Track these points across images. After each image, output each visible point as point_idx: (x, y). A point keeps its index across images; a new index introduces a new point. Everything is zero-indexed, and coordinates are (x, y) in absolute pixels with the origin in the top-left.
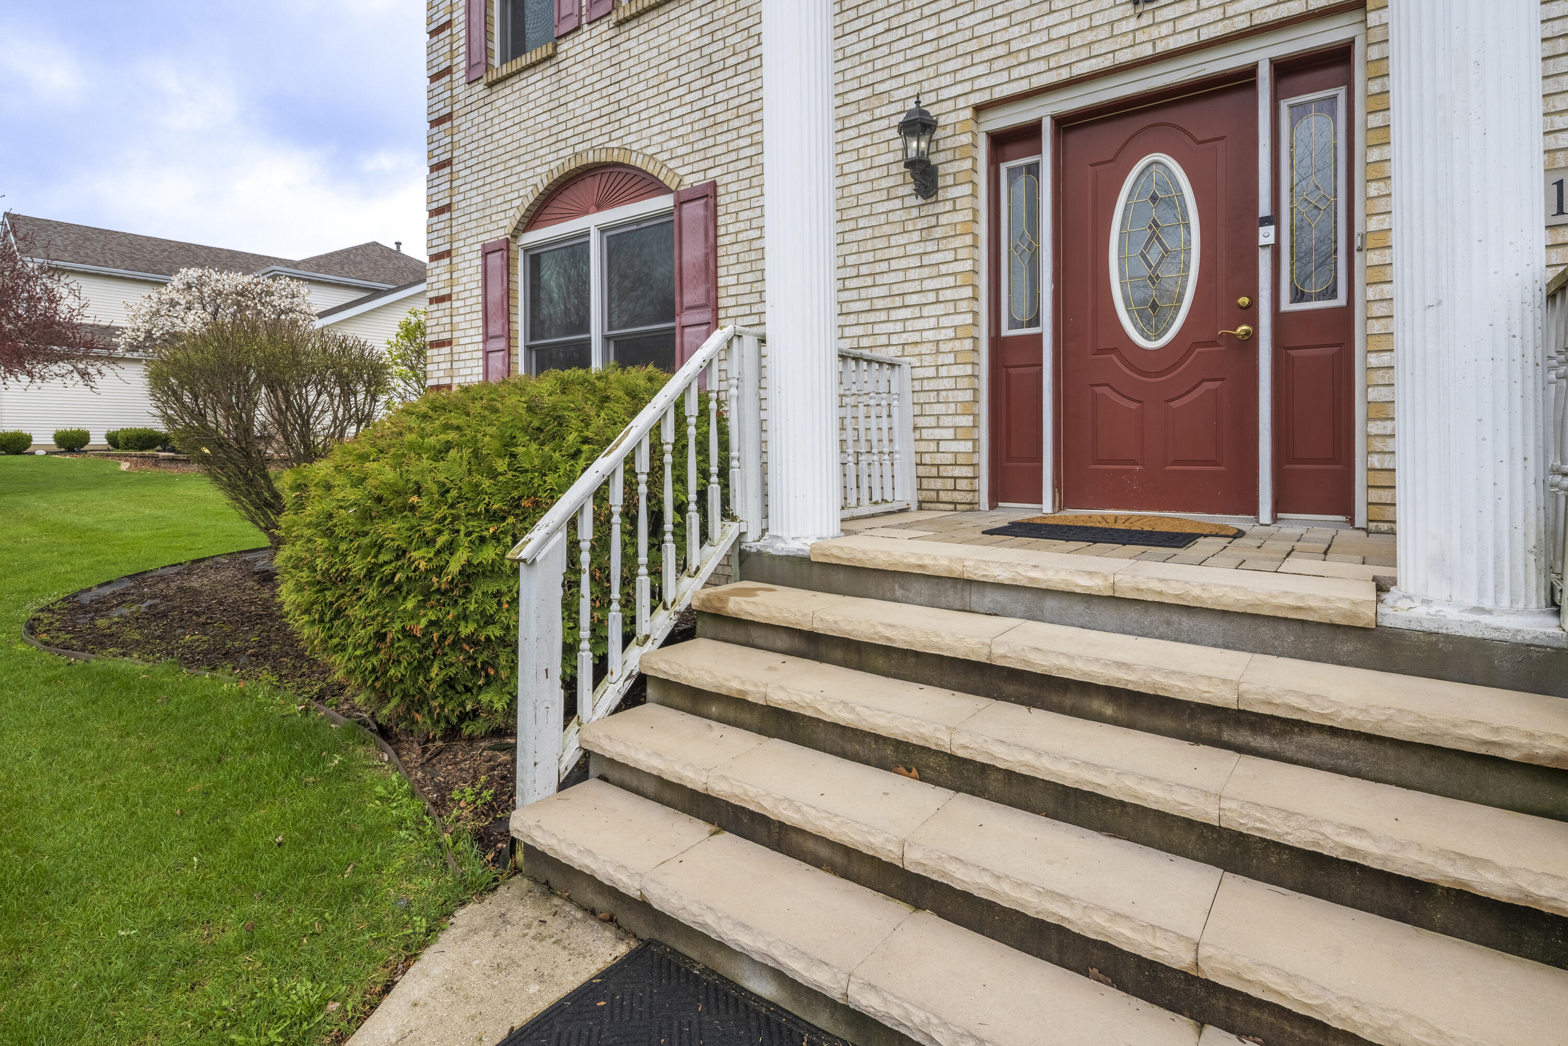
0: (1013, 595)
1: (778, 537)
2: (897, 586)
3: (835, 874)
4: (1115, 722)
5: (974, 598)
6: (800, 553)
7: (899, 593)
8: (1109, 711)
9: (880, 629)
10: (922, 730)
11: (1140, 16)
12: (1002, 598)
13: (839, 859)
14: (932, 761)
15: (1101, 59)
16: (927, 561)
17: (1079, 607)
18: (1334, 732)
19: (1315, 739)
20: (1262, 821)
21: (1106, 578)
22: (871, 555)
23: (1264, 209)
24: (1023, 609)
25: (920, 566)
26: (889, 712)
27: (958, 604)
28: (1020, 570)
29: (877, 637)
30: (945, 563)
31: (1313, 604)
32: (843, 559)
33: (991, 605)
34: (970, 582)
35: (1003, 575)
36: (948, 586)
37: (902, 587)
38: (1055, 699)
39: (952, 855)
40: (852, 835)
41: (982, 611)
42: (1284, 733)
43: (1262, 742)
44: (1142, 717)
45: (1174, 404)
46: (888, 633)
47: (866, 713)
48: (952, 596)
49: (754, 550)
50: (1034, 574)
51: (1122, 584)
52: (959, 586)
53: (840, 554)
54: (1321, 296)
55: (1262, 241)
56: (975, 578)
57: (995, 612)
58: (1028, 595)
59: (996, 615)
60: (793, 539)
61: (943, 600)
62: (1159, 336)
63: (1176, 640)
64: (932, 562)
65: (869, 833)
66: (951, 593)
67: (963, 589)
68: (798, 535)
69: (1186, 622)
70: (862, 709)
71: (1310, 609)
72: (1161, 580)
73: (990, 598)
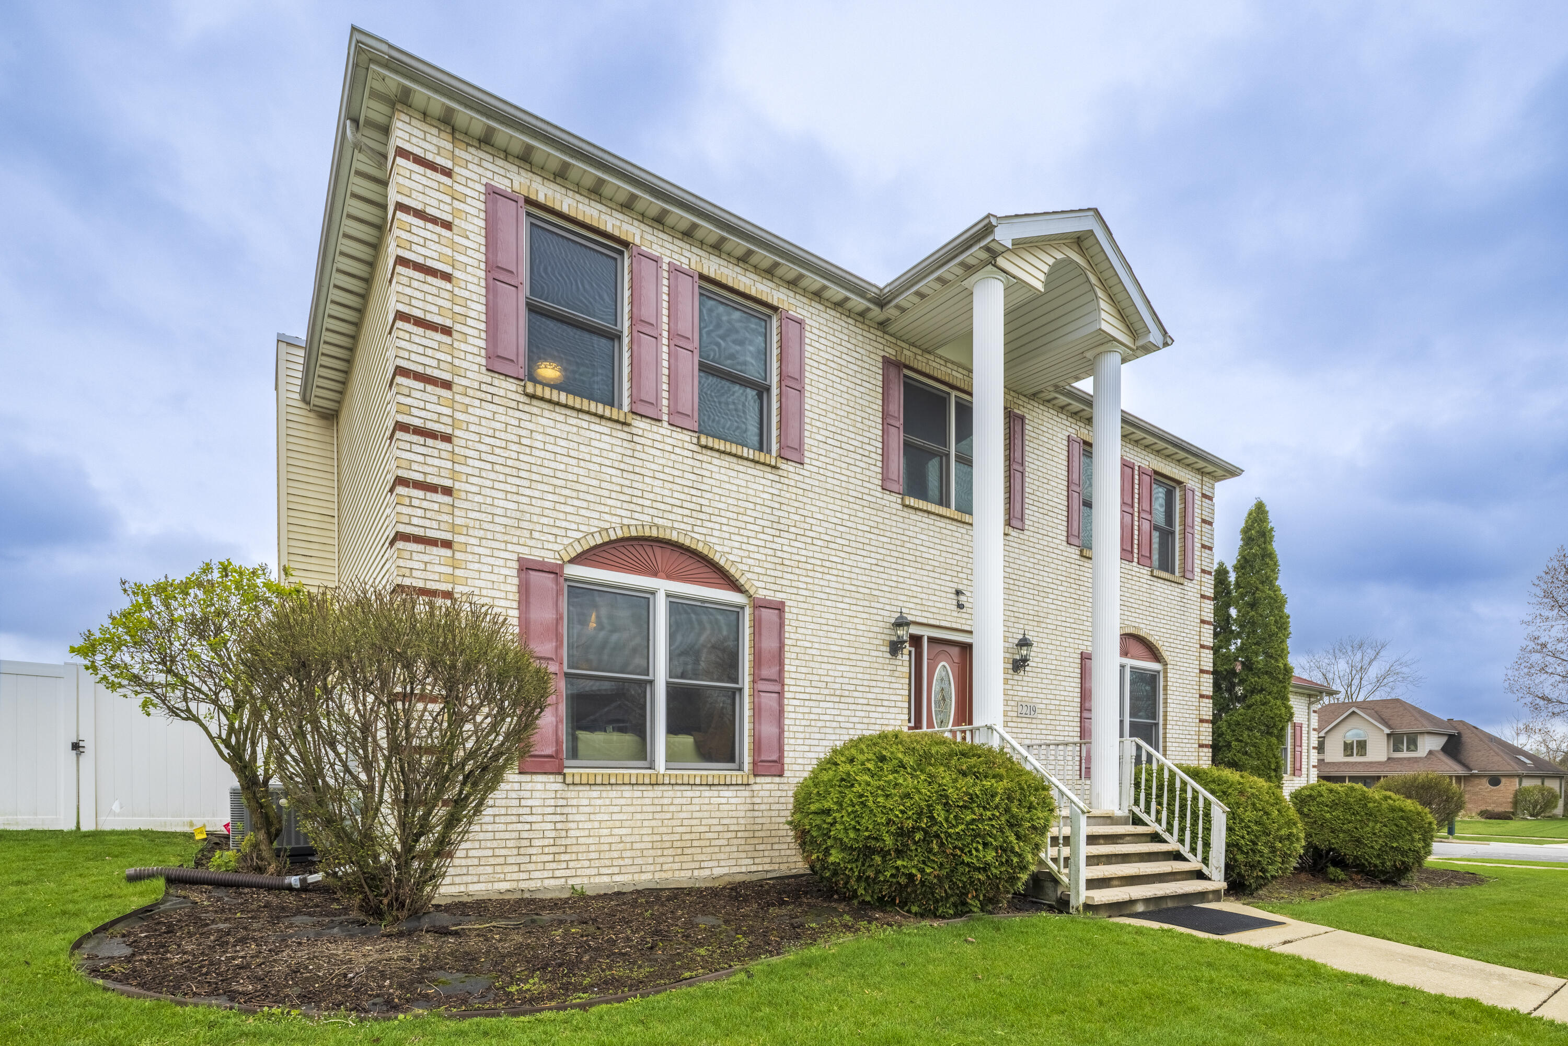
11: (958, 612)
15: (947, 622)
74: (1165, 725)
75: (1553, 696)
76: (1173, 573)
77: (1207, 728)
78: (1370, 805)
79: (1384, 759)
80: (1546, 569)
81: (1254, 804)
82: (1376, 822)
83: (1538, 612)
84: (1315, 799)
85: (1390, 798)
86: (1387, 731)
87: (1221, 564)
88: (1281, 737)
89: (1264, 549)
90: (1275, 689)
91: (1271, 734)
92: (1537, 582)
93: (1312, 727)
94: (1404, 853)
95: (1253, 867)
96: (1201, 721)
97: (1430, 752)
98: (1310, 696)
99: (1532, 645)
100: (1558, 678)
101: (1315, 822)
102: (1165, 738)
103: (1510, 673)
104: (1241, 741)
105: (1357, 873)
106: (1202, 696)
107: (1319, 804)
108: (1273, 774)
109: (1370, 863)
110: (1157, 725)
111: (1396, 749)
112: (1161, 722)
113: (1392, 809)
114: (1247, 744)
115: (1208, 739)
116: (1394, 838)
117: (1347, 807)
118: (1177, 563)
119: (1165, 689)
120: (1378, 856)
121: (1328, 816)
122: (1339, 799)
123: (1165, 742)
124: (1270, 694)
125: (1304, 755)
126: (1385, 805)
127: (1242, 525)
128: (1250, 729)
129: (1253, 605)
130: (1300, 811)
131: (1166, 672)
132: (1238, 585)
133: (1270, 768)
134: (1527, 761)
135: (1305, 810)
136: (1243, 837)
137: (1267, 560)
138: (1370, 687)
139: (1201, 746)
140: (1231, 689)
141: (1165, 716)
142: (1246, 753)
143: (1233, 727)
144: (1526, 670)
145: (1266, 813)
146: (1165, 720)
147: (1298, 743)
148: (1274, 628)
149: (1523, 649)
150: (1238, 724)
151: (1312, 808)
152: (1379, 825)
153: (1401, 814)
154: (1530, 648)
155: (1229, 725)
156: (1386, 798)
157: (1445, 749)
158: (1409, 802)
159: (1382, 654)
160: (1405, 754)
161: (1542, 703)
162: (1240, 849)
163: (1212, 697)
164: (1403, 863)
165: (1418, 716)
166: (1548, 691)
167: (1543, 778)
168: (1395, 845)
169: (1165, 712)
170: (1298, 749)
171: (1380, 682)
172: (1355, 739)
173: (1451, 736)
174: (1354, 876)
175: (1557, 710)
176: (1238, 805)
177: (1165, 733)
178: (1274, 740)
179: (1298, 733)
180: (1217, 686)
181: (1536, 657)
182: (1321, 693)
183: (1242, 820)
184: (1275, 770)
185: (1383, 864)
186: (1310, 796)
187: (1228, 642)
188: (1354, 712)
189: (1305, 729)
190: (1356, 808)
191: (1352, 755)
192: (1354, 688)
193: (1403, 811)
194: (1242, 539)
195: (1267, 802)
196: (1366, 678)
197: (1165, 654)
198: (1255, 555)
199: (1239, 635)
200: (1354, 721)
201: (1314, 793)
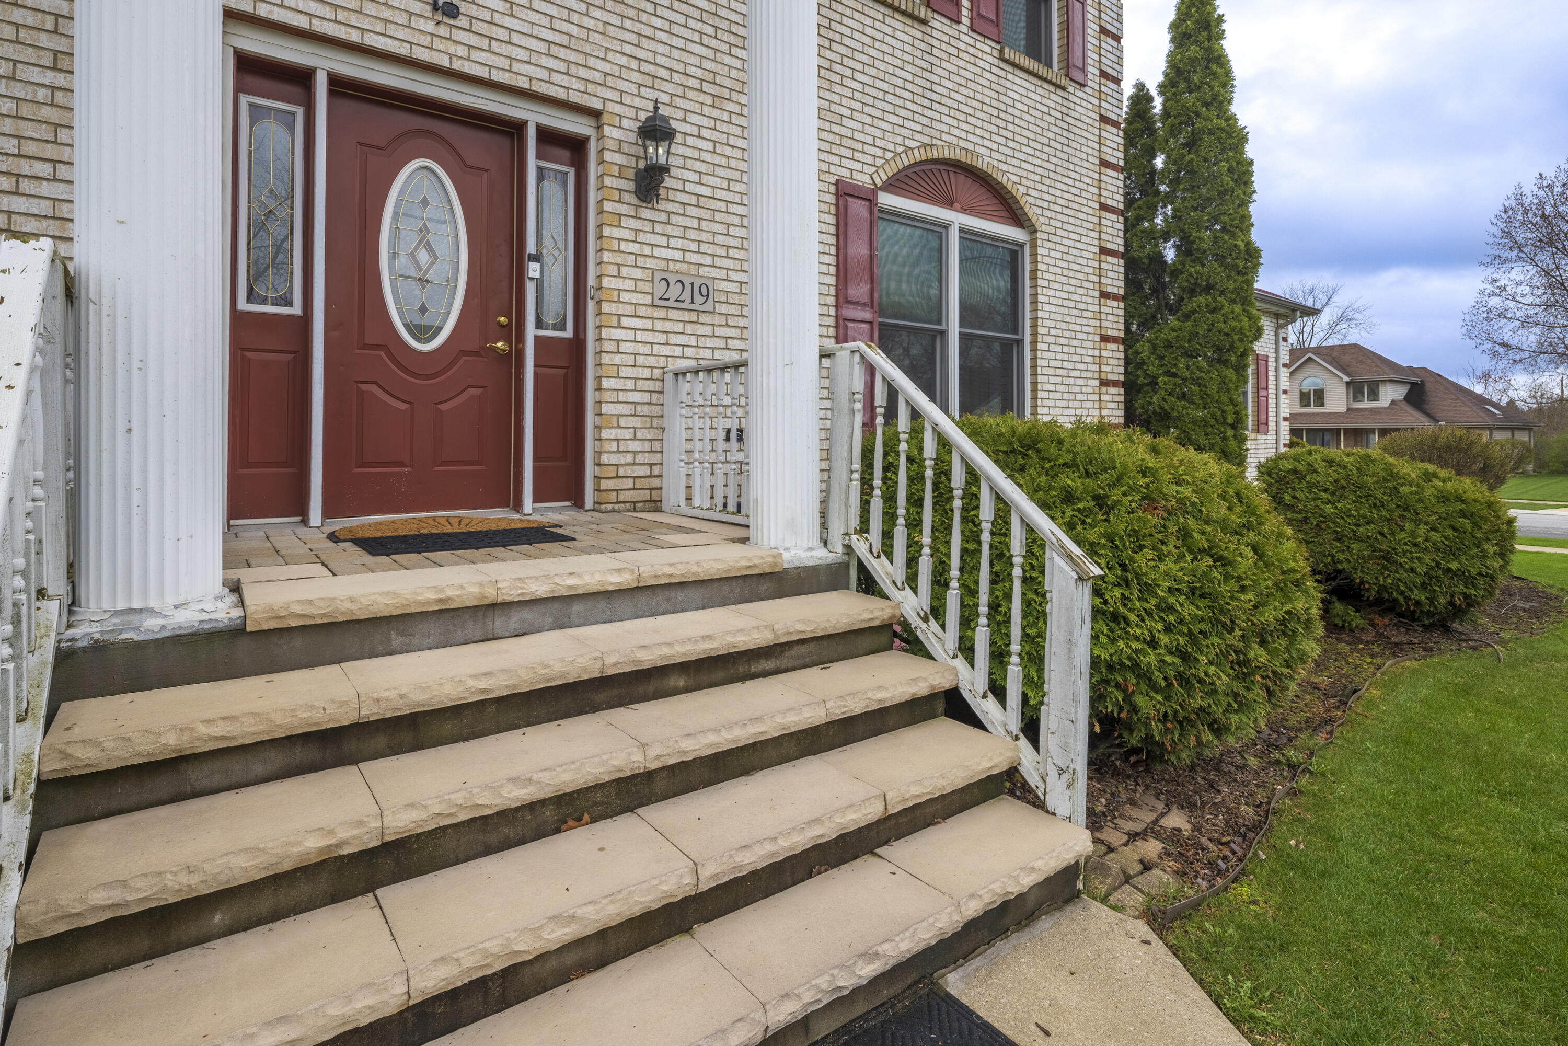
0: (541, 608)
1: (140, 611)
2: (393, 634)
3: (590, 972)
4: (687, 690)
5: (497, 623)
6: (207, 626)
7: (396, 641)
8: (682, 683)
9: (471, 683)
10: (615, 763)
11: (438, 23)
12: (527, 615)
13: (591, 951)
14: (599, 797)
15: (396, 43)
16: (450, 593)
17: (602, 605)
18: (802, 642)
19: (797, 650)
20: (845, 706)
21: (632, 572)
22: (365, 601)
23: (531, 248)
24: (551, 620)
25: (440, 600)
26: (573, 763)
27: (478, 635)
28: (557, 580)
29: (466, 695)
30: (475, 590)
31: (756, 562)
32: (313, 617)
33: (517, 626)
34: (493, 606)
35: (540, 589)
36: (467, 617)
37: (401, 634)
38: (641, 690)
39: (736, 846)
40: (642, 899)
41: (508, 634)
42: (782, 652)
43: (771, 665)
44: (704, 678)
45: (442, 407)
46: (483, 684)
47: (545, 777)
48: (472, 628)
49: (84, 643)
50: (571, 581)
51: (645, 575)
52: (480, 614)
53: (308, 610)
54: (555, 327)
55: (532, 274)
56: (511, 599)
57: (521, 631)
58: (556, 605)
59: (524, 634)
60: (176, 607)
61: (460, 635)
62: (428, 340)
63: (673, 612)
64: (458, 593)
65: (661, 883)
66: (470, 624)
67: (484, 617)
68: (182, 599)
69: (680, 595)
70: (541, 775)
71: (755, 566)
72: (671, 565)
73: (515, 620)
74: (1034, 342)
75: (1513, 342)
76: (1049, 65)
77: (1114, 354)
78: (1405, 490)
79: (1343, 409)
80: (1502, 209)
81: (1184, 534)
82: (1417, 522)
83: (1497, 253)
84: (1303, 478)
85: (1435, 475)
86: (1346, 379)
87: (1140, 86)
88: (1240, 369)
89: (1209, 50)
90: (1231, 285)
91: (1225, 363)
92: (1495, 221)
93: (1282, 361)
94: (1470, 581)
95: (1184, 723)
96: (1105, 339)
97: (1393, 402)
98: (1277, 316)
99: (1490, 288)
100: (1517, 323)
101: (1306, 519)
102: (1034, 367)
103: (1467, 318)
104: (1174, 375)
105: (1382, 614)
106: (1104, 295)
107: (1310, 486)
108: (1230, 433)
109: (1407, 599)
110: (1020, 342)
111: (1355, 399)
112: (1028, 339)
113: (1444, 498)
114: (1185, 379)
115: (1115, 369)
116: (1452, 552)
117: (1363, 493)
118: (1056, 52)
119: (1034, 277)
120: (1424, 586)
121: (1329, 509)
122: (1348, 477)
123: (1034, 374)
124: (1222, 293)
125: (1272, 401)
126: (1429, 492)
127: (1171, 16)
128: (1188, 355)
129: (1191, 145)
130: (1277, 500)
131: (1034, 246)
132: (1166, 113)
133: (1225, 423)
134: (1497, 412)
135: (1287, 497)
136: (1153, 643)
137: (1214, 67)
138: (1322, 334)
139: (1104, 383)
140: (1159, 289)
141: (1034, 326)
142: (1183, 396)
143: (1161, 351)
144: (1485, 315)
145: (1220, 560)
146: (1035, 334)
147: (1263, 385)
148: (1227, 179)
149: (1482, 292)
150: (1168, 345)
151: (1299, 494)
152: (1422, 528)
153: (1459, 506)
154: (1488, 291)
155: (1154, 347)
156: (1428, 477)
157: (1407, 399)
158: (1467, 482)
159: (1333, 300)
160: (1366, 404)
161: (1501, 350)
162: (1145, 676)
163: (1124, 298)
164: (1466, 597)
165: (1378, 362)
166: (1507, 336)
167: (1513, 430)
168: (1454, 566)
169: (1035, 319)
170: (1262, 393)
171: (1332, 327)
172: (1312, 388)
173: (1413, 385)
174: (1378, 620)
175: (1518, 358)
176: (1138, 541)
177: (1034, 359)
178: (1231, 374)
179: (1262, 369)
180: (1132, 282)
181: (1495, 301)
182: (1294, 311)
183: (1147, 589)
184: (1233, 427)
185: (1431, 600)
186: (1294, 471)
187: (1152, 210)
188: (1310, 358)
189: (1272, 364)
190: (1379, 494)
191: (1308, 405)
192: (1305, 335)
193: (1463, 501)
194: (1172, 41)
195: (1223, 525)
196: (1318, 324)
197: (1032, 212)
198: (1193, 60)
199: (1168, 199)
200: (1310, 369)
201: (1302, 467)
